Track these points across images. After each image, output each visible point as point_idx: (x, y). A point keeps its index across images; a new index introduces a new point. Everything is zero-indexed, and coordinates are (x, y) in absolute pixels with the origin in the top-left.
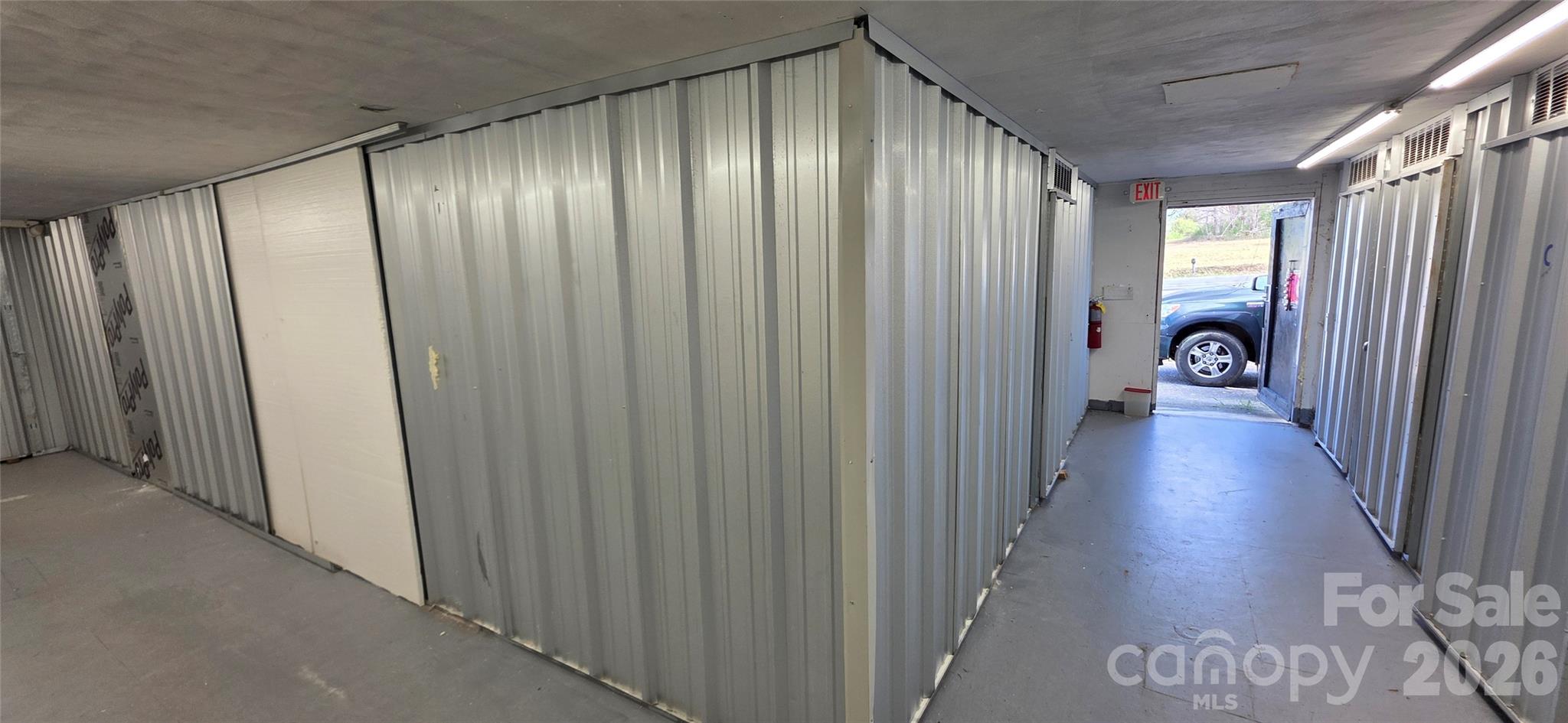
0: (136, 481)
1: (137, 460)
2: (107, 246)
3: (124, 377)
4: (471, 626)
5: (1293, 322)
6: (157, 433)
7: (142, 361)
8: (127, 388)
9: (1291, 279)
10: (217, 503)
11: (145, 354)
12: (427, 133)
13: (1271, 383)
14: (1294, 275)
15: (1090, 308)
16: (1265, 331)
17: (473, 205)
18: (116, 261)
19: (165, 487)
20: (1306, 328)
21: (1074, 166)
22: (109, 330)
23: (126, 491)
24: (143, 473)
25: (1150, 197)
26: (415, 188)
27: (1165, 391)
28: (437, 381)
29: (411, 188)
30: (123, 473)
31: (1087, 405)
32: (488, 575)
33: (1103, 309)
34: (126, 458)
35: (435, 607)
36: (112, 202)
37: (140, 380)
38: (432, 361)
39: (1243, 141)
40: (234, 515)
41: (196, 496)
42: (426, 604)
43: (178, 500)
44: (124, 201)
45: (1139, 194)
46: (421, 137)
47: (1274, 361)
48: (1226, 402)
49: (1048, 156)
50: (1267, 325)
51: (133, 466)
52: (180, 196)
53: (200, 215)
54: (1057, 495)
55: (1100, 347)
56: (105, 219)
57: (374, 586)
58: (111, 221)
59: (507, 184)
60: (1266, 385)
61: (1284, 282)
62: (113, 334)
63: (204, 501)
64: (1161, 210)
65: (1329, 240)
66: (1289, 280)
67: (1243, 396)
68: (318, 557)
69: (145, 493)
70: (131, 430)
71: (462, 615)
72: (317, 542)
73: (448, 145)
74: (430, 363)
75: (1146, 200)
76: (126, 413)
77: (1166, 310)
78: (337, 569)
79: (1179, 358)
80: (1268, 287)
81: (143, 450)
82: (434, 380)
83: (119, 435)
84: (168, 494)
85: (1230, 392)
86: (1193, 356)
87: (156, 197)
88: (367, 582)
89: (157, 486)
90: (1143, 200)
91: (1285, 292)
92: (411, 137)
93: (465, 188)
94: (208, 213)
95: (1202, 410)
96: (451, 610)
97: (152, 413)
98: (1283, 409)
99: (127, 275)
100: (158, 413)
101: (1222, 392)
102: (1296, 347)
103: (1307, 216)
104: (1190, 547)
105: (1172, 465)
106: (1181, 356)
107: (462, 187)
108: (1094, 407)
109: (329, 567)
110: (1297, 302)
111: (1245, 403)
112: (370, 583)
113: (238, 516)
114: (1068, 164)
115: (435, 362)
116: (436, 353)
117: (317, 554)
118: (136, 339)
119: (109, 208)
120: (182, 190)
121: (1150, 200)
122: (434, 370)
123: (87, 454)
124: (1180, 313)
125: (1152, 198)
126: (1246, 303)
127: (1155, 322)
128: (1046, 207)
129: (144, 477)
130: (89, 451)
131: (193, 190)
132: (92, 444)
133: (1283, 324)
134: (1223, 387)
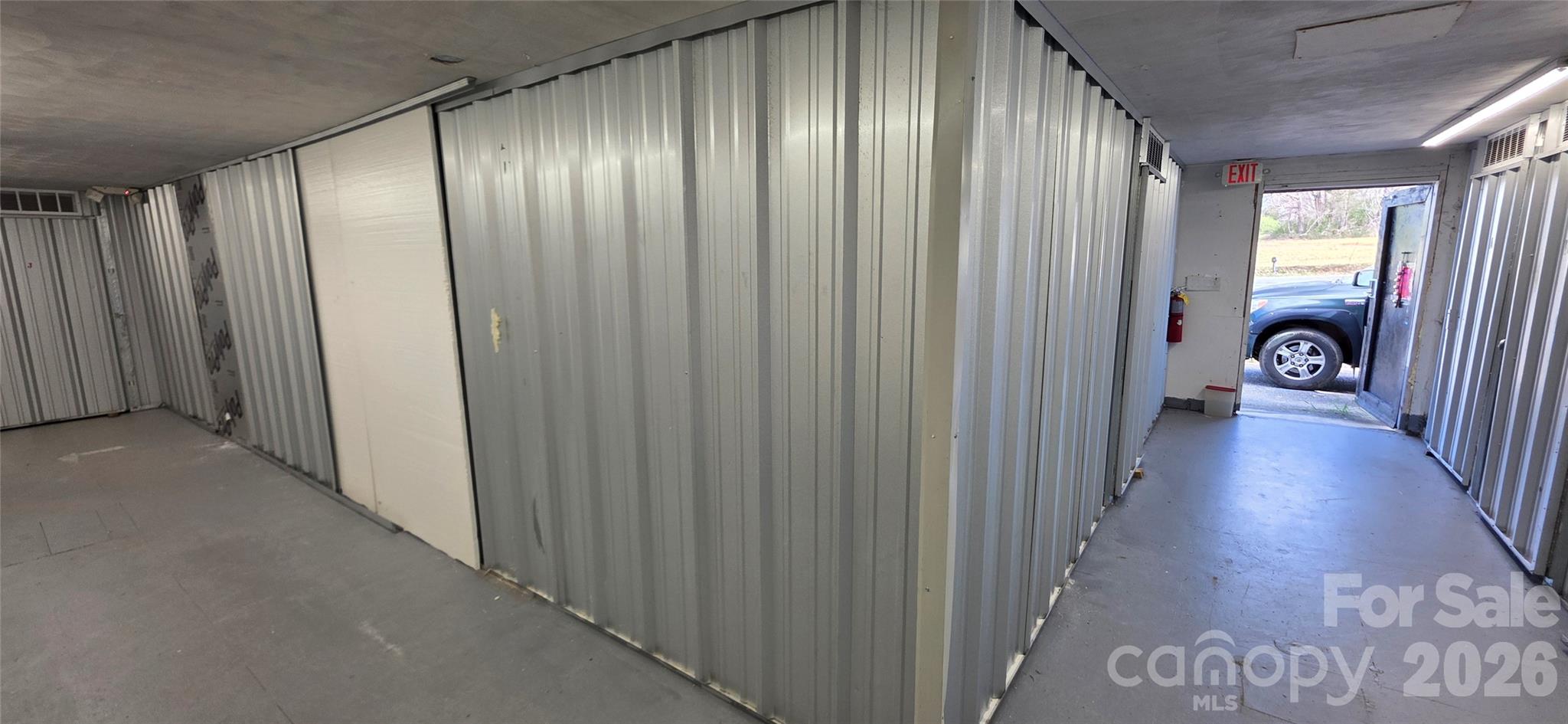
0: (219, 438)
1: (220, 419)
2: (196, 212)
3: (210, 338)
4: (525, 592)
5: (1403, 320)
6: (238, 393)
7: (226, 323)
8: (213, 349)
9: (1404, 272)
10: (290, 461)
11: (229, 317)
12: (495, 89)
13: (1373, 387)
14: (1406, 268)
15: (1172, 299)
16: (1368, 331)
17: (540, 176)
18: (205, 227)
19: (244, 444)
20: (1421, 326)
21: (1166, 141)
22: (198, 293)
23: (211, 447)
24: (225, 431)
25: (1245, 180)
26: (483, 157)
27: (1250, 393)
28: (498, 344)
29: (479, 157)
30: (208, 430)
31: (1163, 402)
32: (544, 543)
33: (1186, 301)
34: (211, 416)
35: (490, 572)
36: (201, 169)
37: (224, 341)
38: (494, 324)
39: (1367, 111)
40: (306, 474)
41: (272, 454)
42: (481, 568)
43: (255, 457)
44: (212, 168)
45: (1233, 176)
46: (489, 93)
47: (1377, 363)
48: (1318, 406)
49: (1142, 126)
50: (1370, 323)
51: (217, 423)
52: (261, 161)
53: (280, 181)
54: (1133, 495)
55: (1180, 341)
56: (195, 186)
57: (432, 547)
58: (201, 187)
59: (574, 153)
60: (1367, 388)
61: (1394, 276)
62: (201, 297)
63: (278, 459)
64: (1256, 195)
65: (1453, 228)
66: (1400, 274)
67: (1338, 401)
68: (380, 517)
69: (226, 449)
70: (216, 390)
71: (516, 581)
72: (380, 503)
73: (516, 102)
74: (492, 326)
75: (1241, 183)
76: (212, 373)
77: (1255, 305)
78: (398, 529)
79: (1263, 357)
80: (1373, 282)
81: (225, 408)
82: (496, 343)
83: (205, 394)
84: (245, 451)
85: (1322, 396)
86: (1279, 357)
87: (240, 163)
88: (426, 543)
89: (238, 444)
90: (1237, 183)
91: (1395, 287)
92: (481, 93)
93: (532, 156)
94: (287, 181)
95: (1290, 413)
96: (506, 576)
97: (234, 373)
98: (1386, 415)
99: (213, 241)
100: (239, 375)
101: (1311, 396)
102: (1406, 347)
103: (1428, 202)
104: (1287, 556)
105: (1261, 469)
106: (1266, 356)
107: (530, 156)
108: (1170, 405)
109: (391, 527)
110: (1409, 299)
111: (1341, 407)
112: (429, 545)
113: (309, 475)
114: (1160, 139)
115: (497, 324)
116: (498, 316)
117: (380, 514)
118: (221, 302)
119: (199, 175)
120: (264, 154)
121: (1245, 183)
122: (496, 333)
123: (177, 412)
124: (1267, 309)
125: (1247, 181)
126: (1343, 300)
127: (1244, 316)
128: (1137, 181)
129: (227, 435)
130: (179, 409)
131: (274, 155)
132: (182, 404)
133: (1390, 322)
134: (1312, 390)
